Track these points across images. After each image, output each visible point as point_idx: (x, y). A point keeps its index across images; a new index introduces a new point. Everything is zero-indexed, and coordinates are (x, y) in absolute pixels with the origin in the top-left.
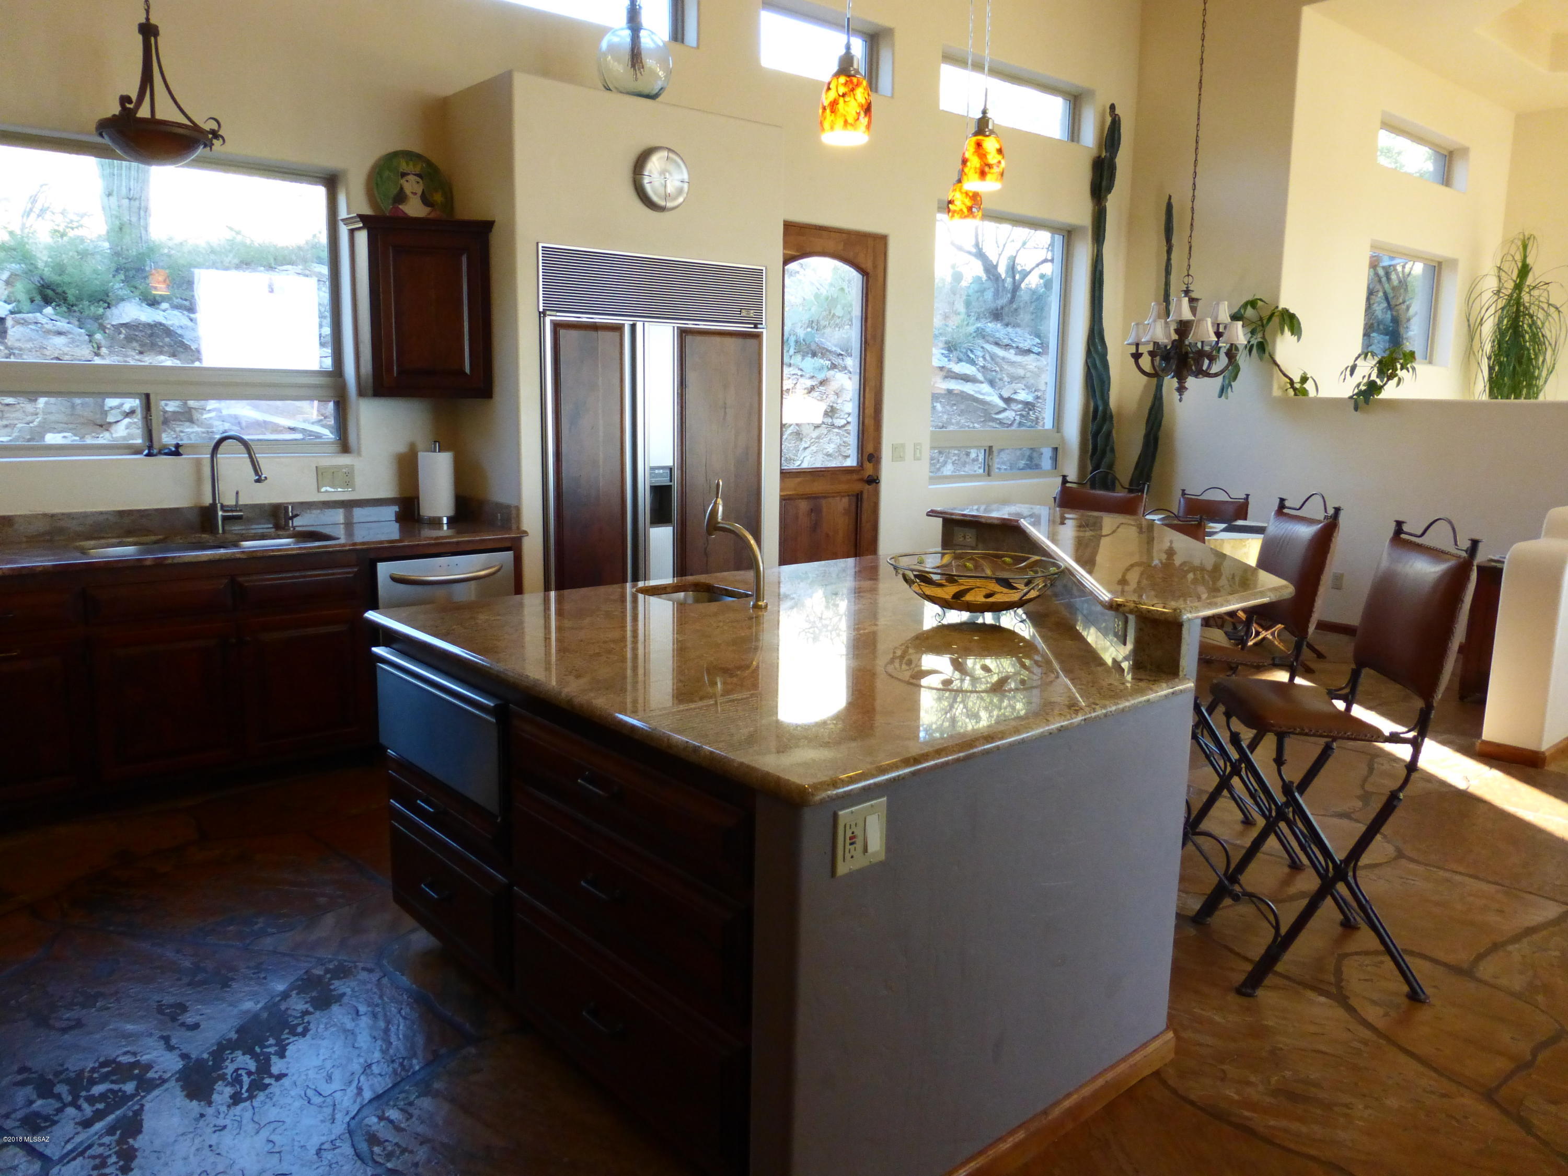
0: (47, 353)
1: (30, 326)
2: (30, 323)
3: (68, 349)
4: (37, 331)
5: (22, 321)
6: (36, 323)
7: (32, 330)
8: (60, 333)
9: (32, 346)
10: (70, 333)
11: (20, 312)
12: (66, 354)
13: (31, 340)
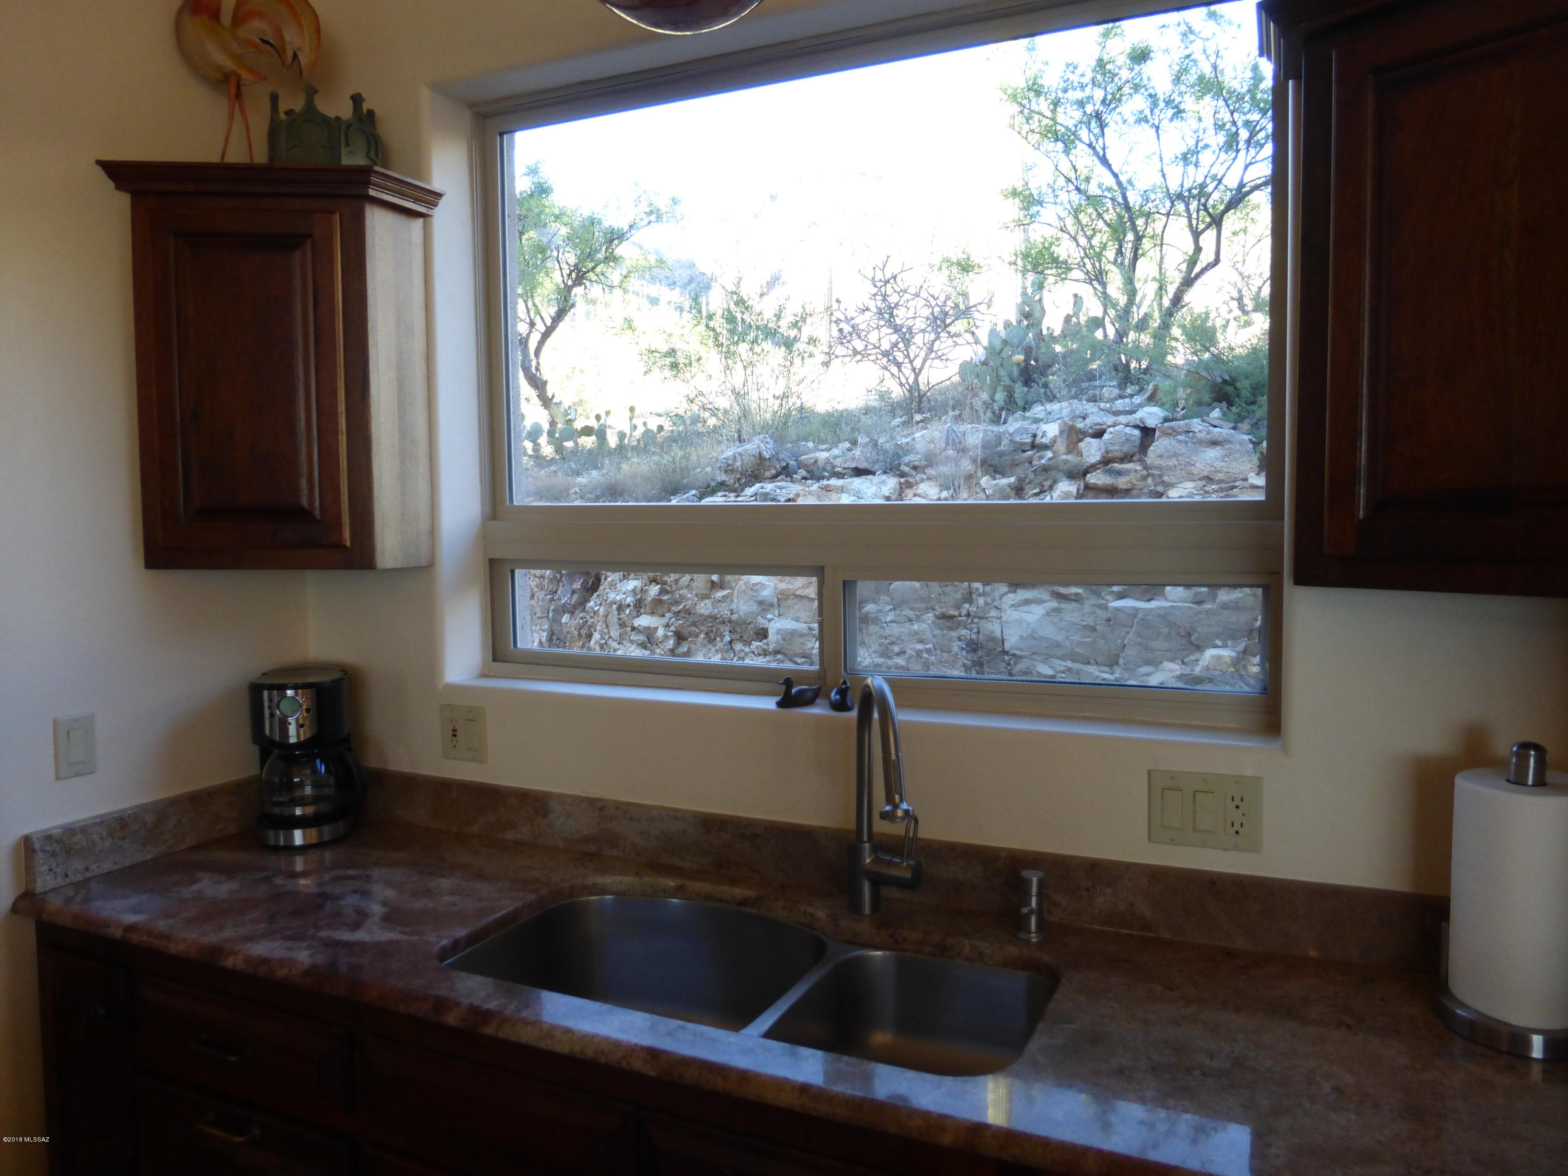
0: (1195, 471)
1: (1179, 437)
2: (1179, 433)
3: (1222, 464)
4: (1186, 442)
5: (1170, 431)
6: (1188, 432)
7: (1179, 441)
8: (1214, 443)
9: (1176, 463)
10: (1230, 442)
11: (1174, 420)
12: (1220, 472)
13: (1176, 455)
